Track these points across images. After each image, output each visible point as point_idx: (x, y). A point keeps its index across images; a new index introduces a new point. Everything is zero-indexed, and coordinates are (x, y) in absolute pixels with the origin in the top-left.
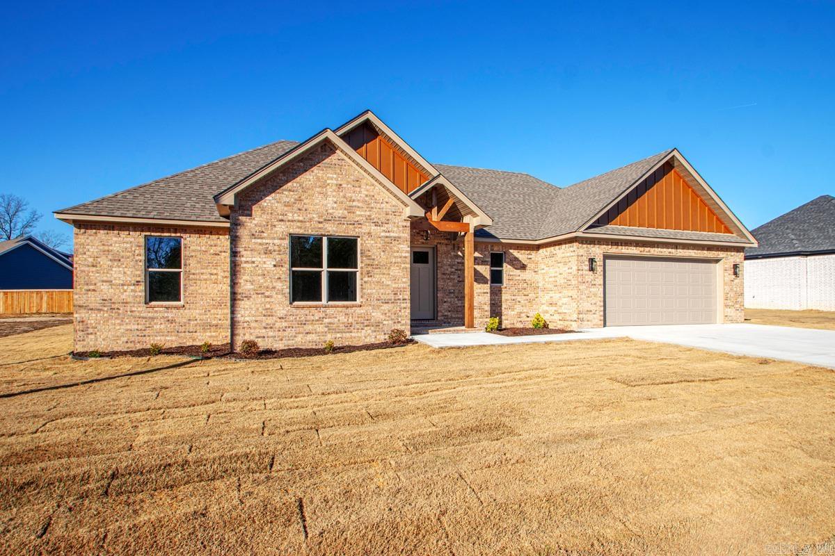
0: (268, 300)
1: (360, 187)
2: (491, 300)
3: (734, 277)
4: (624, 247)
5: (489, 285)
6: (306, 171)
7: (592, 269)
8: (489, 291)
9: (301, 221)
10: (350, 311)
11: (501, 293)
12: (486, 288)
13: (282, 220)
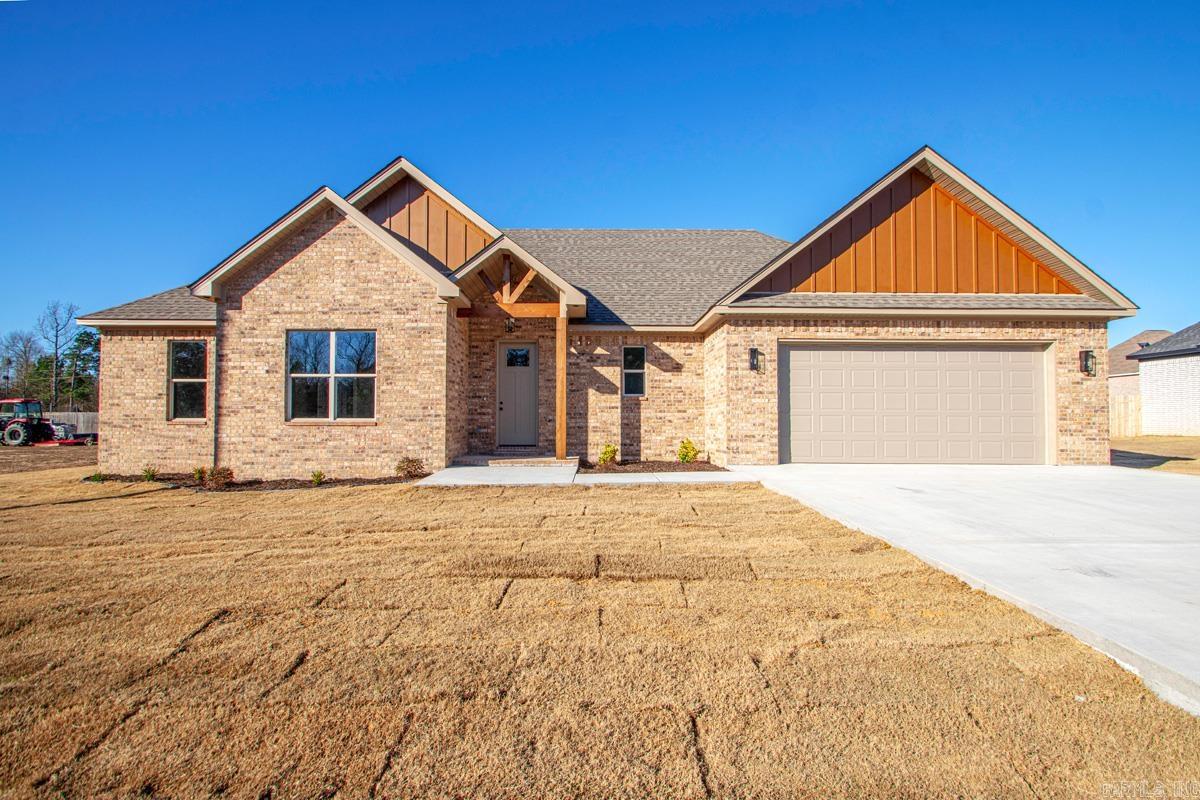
0: (259, 415)
1: (377, 262)
2: (623, 418)
3: (1082, 375)
4: (820, 329)
5: (619, 396)
6: (307, 246)
7: (754, 367)
8: (619, 405)
9: (300, 313)
10: (361, 431)
11: (639, 408)
12: (616, 400)
13: (277, 313)
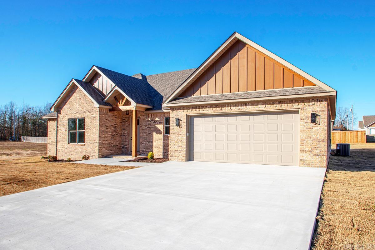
0: (64, 142)
1: (85, 98)
2: (163, 143)
3: (312, 124)
5: (162, 135)
6: (72, 95)
7: (178, 125)
8: (162, 138)
9: (71, 114)
10: (82, 147)
13: (67, 114)
